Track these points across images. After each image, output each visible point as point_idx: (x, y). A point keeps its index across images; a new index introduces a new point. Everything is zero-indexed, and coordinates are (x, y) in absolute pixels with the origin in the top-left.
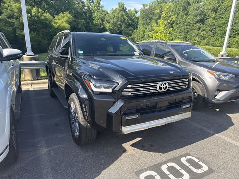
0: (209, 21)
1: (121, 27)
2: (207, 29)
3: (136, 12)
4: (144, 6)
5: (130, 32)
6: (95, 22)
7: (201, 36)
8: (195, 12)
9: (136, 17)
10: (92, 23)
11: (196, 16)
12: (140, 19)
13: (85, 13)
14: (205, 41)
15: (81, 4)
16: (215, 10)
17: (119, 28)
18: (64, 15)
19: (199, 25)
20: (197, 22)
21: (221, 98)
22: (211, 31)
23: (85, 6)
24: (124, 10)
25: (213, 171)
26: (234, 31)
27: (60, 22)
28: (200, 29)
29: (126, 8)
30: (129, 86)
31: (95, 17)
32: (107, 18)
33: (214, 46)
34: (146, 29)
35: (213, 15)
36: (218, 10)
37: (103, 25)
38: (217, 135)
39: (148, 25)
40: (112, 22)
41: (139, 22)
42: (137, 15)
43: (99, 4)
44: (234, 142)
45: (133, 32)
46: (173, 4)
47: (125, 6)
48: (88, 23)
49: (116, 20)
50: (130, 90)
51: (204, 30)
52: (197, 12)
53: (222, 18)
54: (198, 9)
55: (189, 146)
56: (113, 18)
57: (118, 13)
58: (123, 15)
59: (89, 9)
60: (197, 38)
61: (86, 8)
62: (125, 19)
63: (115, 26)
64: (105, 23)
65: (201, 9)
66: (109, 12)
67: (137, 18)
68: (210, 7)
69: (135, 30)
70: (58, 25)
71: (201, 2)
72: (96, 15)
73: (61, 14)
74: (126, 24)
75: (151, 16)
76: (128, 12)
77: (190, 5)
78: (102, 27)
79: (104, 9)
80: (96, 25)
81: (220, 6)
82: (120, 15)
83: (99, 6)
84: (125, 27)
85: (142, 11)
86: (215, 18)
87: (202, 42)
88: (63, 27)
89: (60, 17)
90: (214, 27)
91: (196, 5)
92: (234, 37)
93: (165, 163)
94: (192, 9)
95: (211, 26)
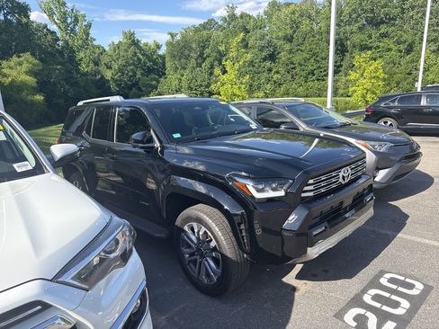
0: (283, 56)
1: (135, 75)
2: (282, 70)
3: (159, 47)
4: (172, 36)
5: (154, 83)
6: (84, 68)
7: (275, 82)
8: (260, 43)
9: (160, 56)
10: (78, 71)
11: (261, 50)
12: (167, 59)
13: (61, 53)
14: (282, 89)
15: (49, 37)
16: (289, 39)
17: (131, 76)
18: (22, 59)
19: (268, 64)
20: (265, 59)
21: (382, 179)
22: (288, 73)
23: (58, 39)
24: (135, 43)
25: (432, 288)
26: (322, 70)
27: (14, 73)
28: (270, 70)
29: (138, 41)
30: (311, 181)
31: (81, 60)
32: (105, 59)
33: (296, 96)
34: (182, 76)
35: (287, 47)
36: (292, 37)
37: (99, 72)
38: (400, 235)
39: (184, 68)
40: (116, 66)
41: (168, 65)
42: (162, 52)
43: (88, 34)
44: (427, 241)
45: (158, 82)
46: (222, 31)
47: (137, 37)
48: (70, 72)
49: (124, 63)
50: (311, 188)
51: (277, 72)
52: (262, 43)
53: (302, 51)
54: (262, 37)
55: (375, 260)
56: (118, 59)
57: (126, 51)
58: (135, 53)
59: (67, 44)
60: (268, 86)
61: (61, 43)
62: (139, 59)
63: (123, 73)
64: (102, 68)
65: (267, 38)
66: (107, 49)
67: (163, 57)
68: (281, 34)
69: (162, 80)
70: (10, 79)
71: (265, 27)
72: (82, 55)
73: (15, 58)
74: (143, 70)
75: (187, 52)
76: (144, 48)
77: (249, 32)
78: (99, 77)
79: (95, 43)
80: (85, 74)
81: (294, 32)
82: (130, 54)
83: (87, 39)
84: (142, 74)
85: (168, 44)
86: (290, 52)
87: (278, 91)
88: (21, 81)
89: (12, 64)
90: (292, 66)
91: (259, 31)
92: (324, 80)
93: (364, 291)
94: (254, 38)
95: (287, 65)
